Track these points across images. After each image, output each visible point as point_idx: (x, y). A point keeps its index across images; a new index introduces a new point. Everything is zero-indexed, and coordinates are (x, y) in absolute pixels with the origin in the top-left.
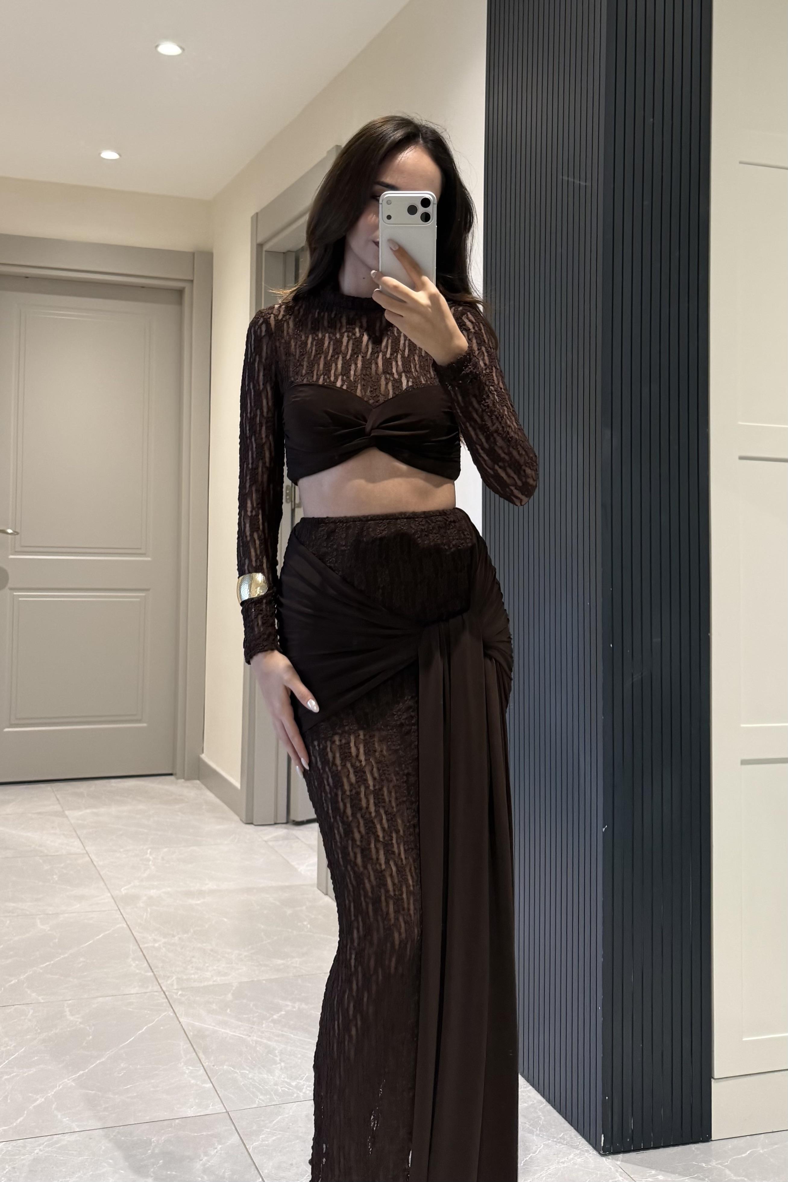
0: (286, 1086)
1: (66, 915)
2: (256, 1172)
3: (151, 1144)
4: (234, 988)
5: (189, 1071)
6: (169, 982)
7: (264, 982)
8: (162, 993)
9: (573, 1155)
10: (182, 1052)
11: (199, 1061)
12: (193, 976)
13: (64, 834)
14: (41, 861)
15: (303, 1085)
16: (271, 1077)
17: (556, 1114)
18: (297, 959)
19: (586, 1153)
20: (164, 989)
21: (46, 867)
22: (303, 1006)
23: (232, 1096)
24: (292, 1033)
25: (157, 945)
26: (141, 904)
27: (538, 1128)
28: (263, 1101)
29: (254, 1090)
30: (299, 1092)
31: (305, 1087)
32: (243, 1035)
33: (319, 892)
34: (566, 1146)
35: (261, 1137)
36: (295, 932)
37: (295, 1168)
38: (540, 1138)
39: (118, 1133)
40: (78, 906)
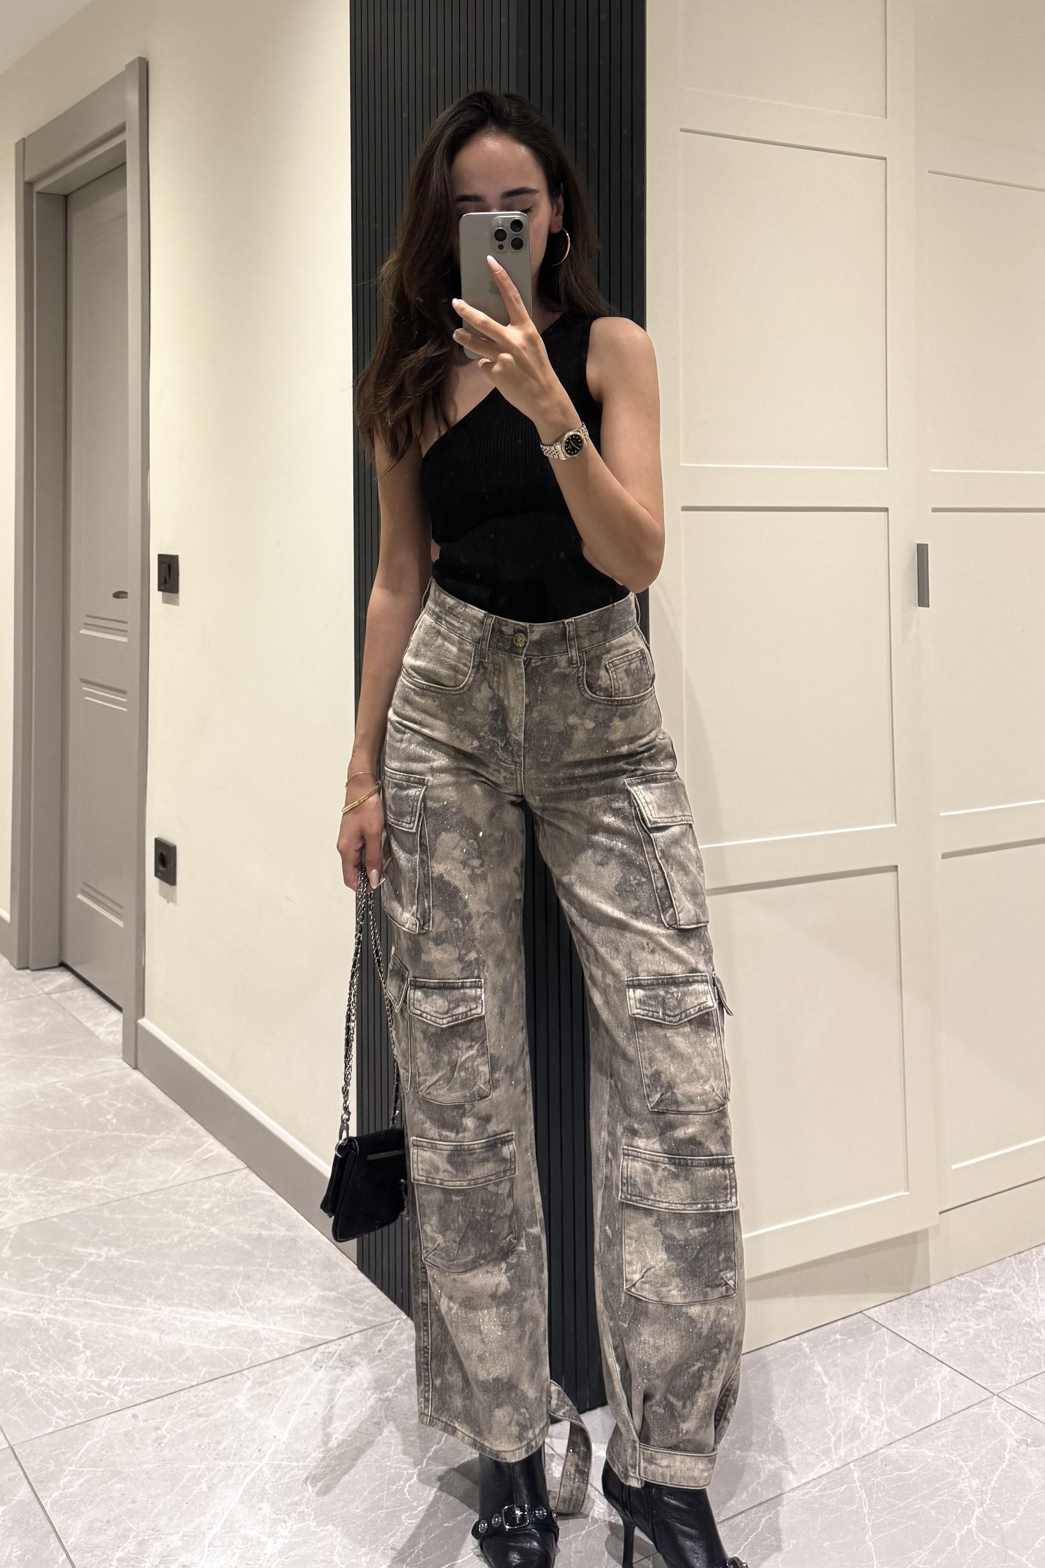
0: (95, 1388)
2: (58, 1544)
4: (12, 1236)
7: (55, 1220)
15: (119, 1383)
16: (73, 1378)
18: (101, 1177)
22: (114, 1252)
23: (16, 1418)
24: (97, 1299)
28: (63, 1420)
29: (49, 1403)
30: (113, 1397)
31: (121, 1386)
32: (29, 1311)
33: (125, 1065)
35: (61, 1482)
36: (95, 1134)
37: (113, 1527)
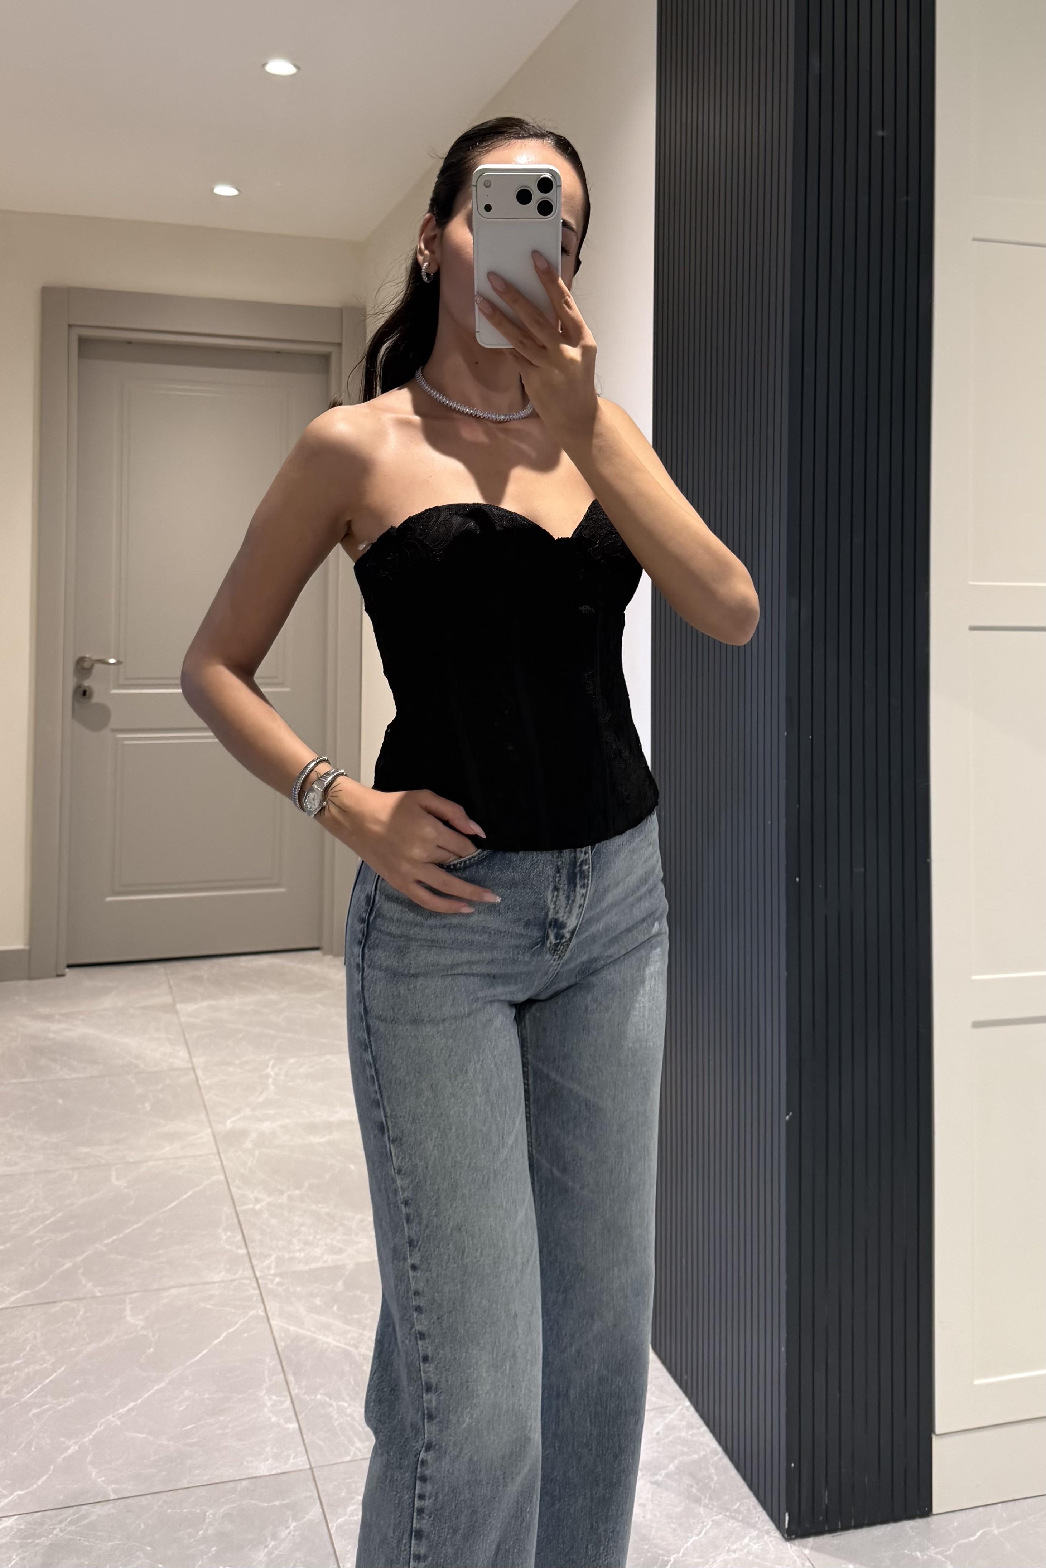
1: (151, 1163)
3: (205, 1520)
4: (347, 1273)
5: (272, 1402)
6: (265, 1264)
8: (254, 1280)
9: (748, 1538)
10: (266, 1372)
11: (286, 1388)
12: (297, 1254)
13: (169, 1040)
14: (134, 1081)
17: (733, 1472)
19: (766, 1537)
20: (258, 1274)
21: (139, 1091)
23: (321, 1443)
25: (258, 1207)
26: (248, 1145)
27: (707, 1495)
28: (360, 1450)
32: (349, 1345)
34: (740, 1524)
35: (349, 1509)
38: (708, 1510)
39: (165, 1501)
40: (168, 1148)
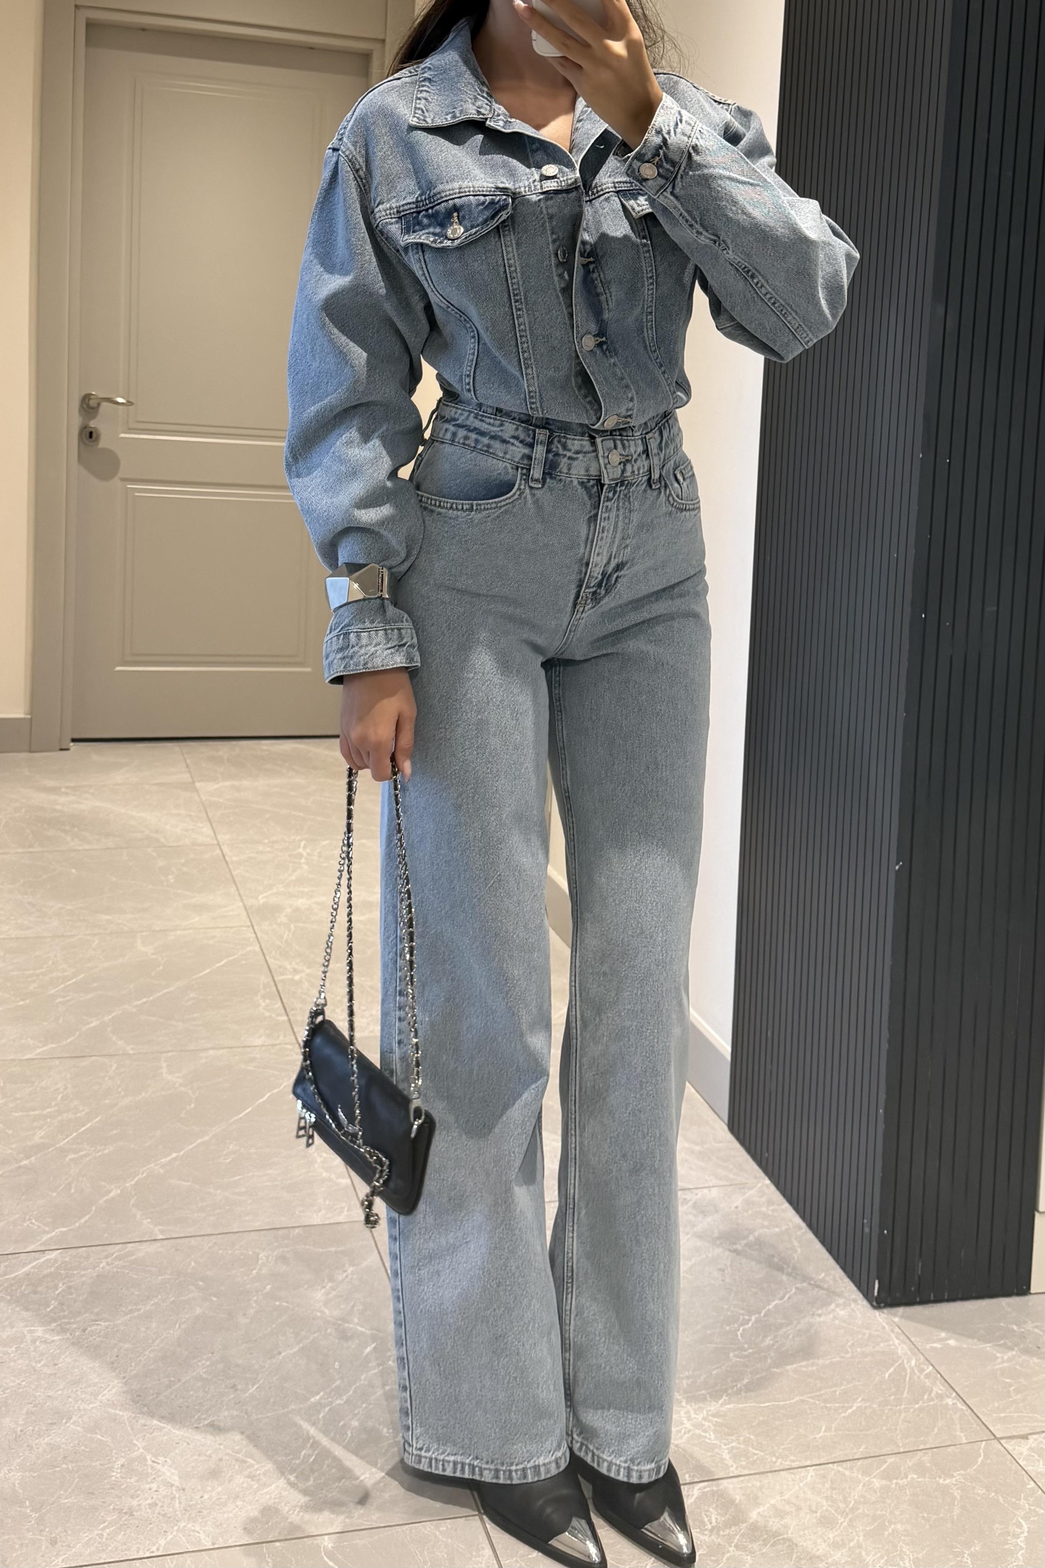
1: (179, 932)
3: (258, 1261)
5: (322, 1160)
8: (297, 1045)
9: (834, 1305)
13: (190, 816)
19: (853, 1304)
21: (161, 863)
25: (296, 980)
26: (283, 919)
27: (790, 1264)
38: (791, 1279)
39: (215, 1243)
40: (197, 919)
